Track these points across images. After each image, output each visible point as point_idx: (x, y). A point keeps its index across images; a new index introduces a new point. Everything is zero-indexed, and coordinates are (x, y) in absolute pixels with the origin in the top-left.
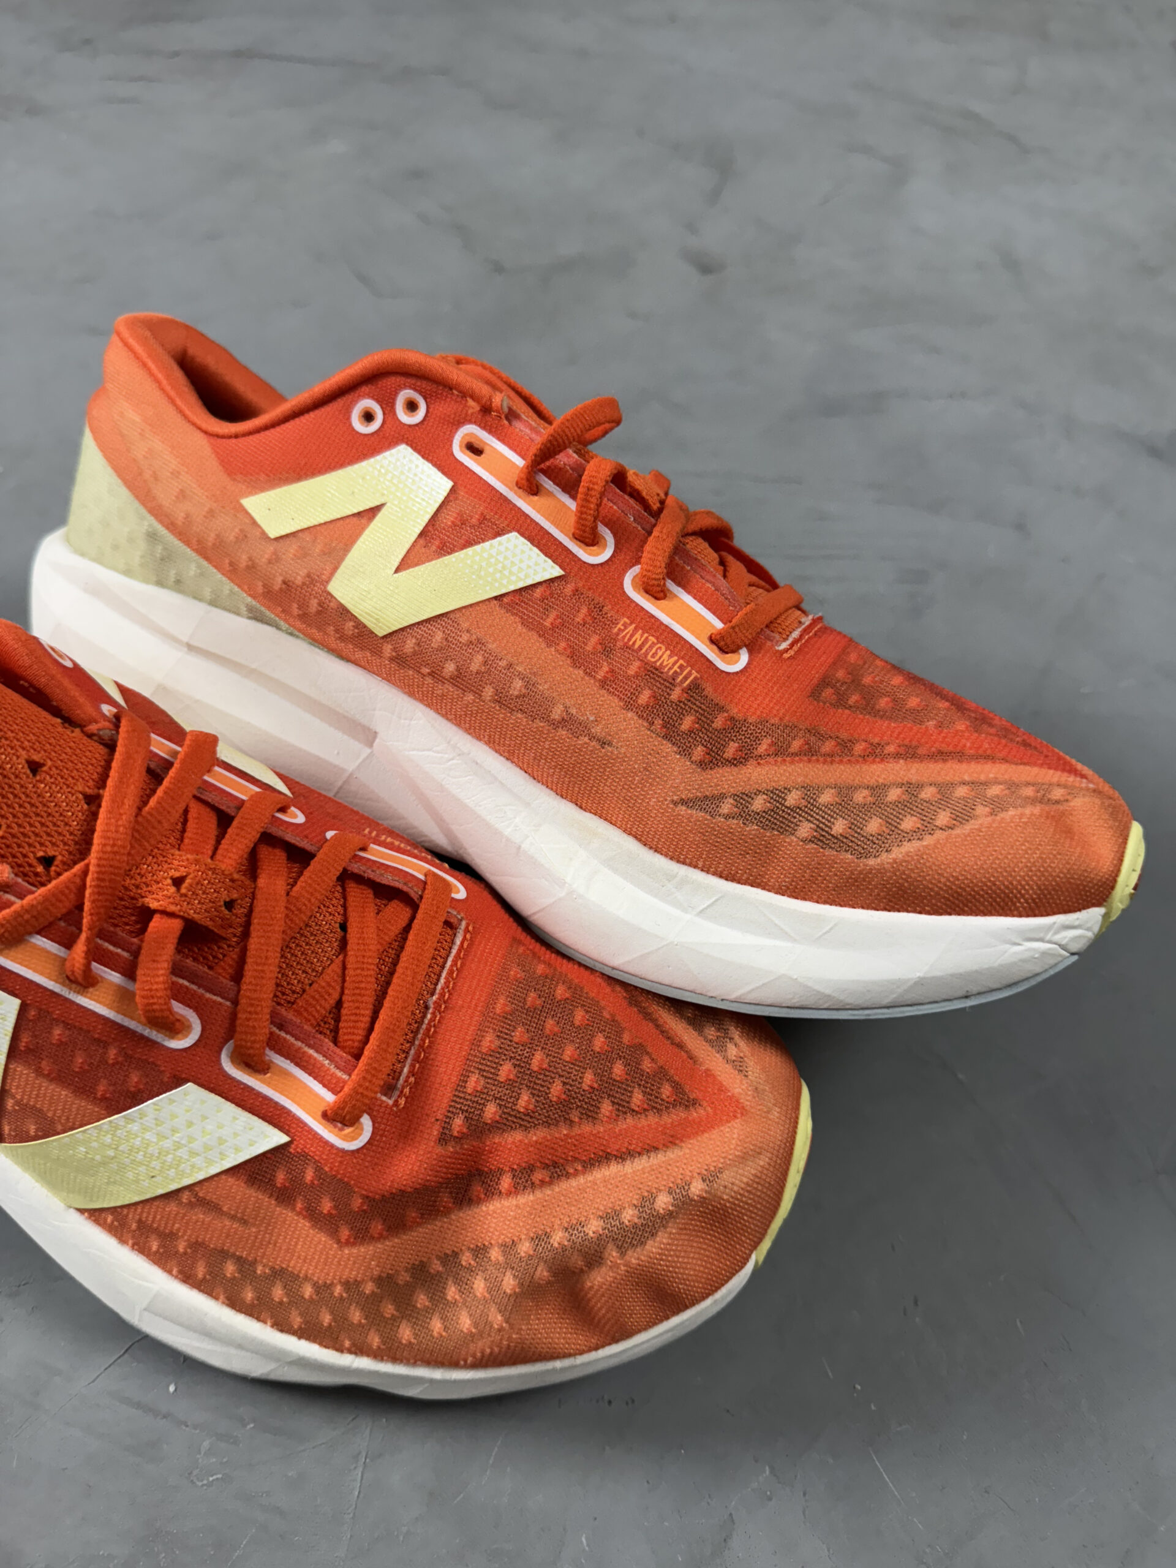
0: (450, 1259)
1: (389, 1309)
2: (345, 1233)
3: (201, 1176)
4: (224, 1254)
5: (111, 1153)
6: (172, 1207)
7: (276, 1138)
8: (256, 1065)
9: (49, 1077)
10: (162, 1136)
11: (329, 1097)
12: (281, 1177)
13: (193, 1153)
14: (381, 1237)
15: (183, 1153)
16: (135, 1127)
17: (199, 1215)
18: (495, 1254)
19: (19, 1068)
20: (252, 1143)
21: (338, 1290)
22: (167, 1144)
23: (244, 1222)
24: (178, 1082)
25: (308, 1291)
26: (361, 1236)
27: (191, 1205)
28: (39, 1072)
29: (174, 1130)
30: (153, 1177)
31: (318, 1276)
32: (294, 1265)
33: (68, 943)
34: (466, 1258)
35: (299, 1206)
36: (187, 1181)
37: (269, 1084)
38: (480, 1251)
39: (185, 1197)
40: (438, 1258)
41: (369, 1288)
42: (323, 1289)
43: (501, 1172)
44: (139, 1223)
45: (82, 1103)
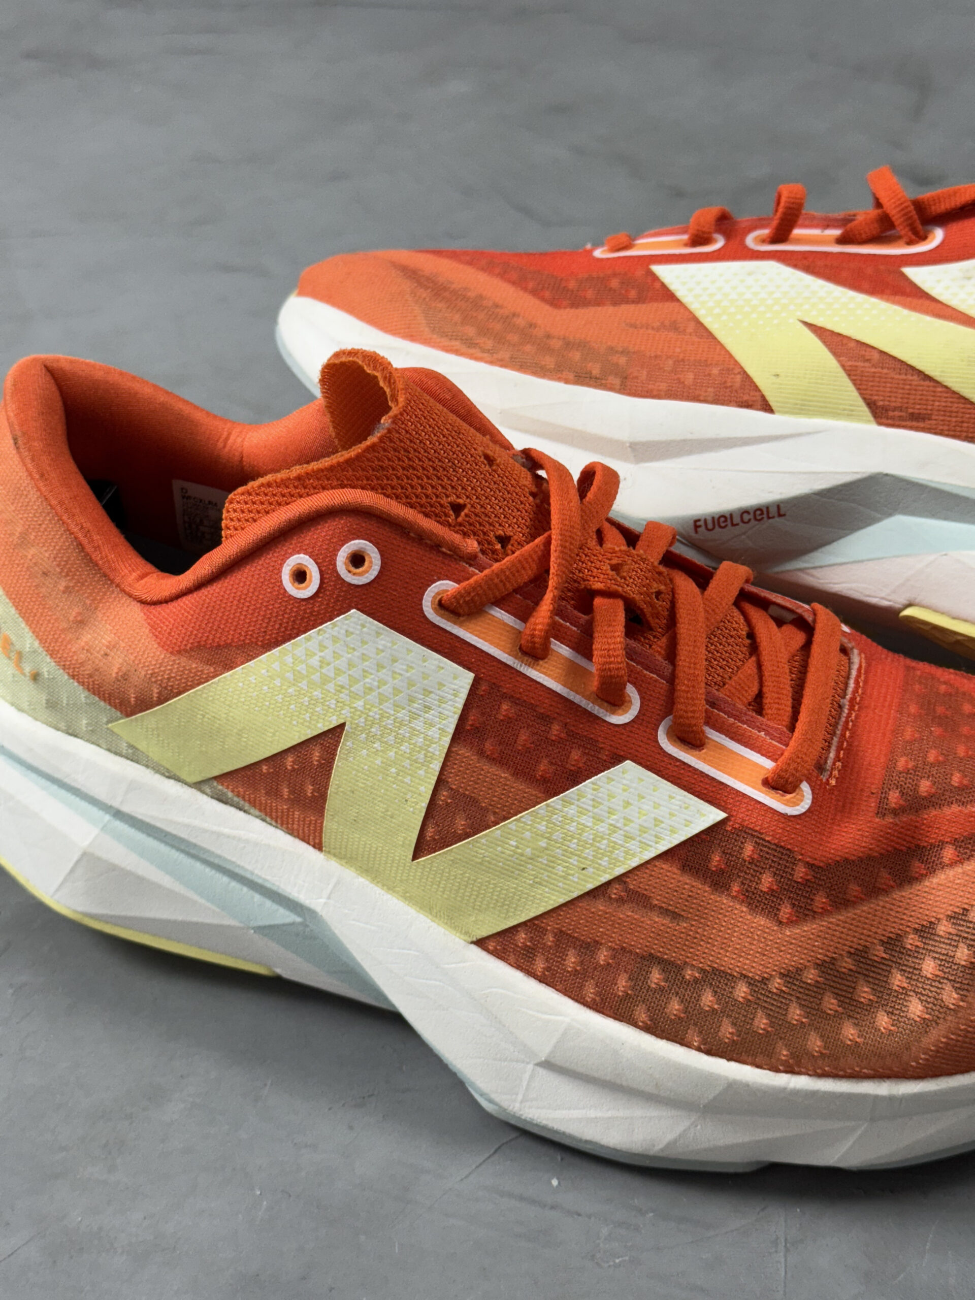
0: (893, 943)
1: (830, 1003)
2: (786, 910)
3: (634, 863)
4: (651, 959)
5: (543, 843)
6: (600, 906)
7: (713, 815)
8: (692, 741)
9: (492, 760)
10: (598, 819)
11: (768, 764)
12: (716, 859)
13: (628, 837)
14: (825, 912)
15: (618, 837)
16: (571, 810)
17: (627, 912)
18: (944, 928)
19: (463, 751)
20: (688, 823)
21: (777, 983)
22: (602, 828)
23: (676, 916)
24: (617, 760)
25: (742, 991)
26: (804, 913)
27: (621, 901)
28: (481, 753)
29: (611, 812)
30: (583, 869)
31: (756, 970)
32: (728, 962)
33: (524, 615)
34: (911, 940)
35: (735, 888)
36: (619, 871)
37: (704, 760)
38: (926, 931)
39: (614, 892)
40: (883, 943)
41: (811, 976)
42: (758, 984)
43: (942, 845)
44: (560, 934)
45: (520, 787)
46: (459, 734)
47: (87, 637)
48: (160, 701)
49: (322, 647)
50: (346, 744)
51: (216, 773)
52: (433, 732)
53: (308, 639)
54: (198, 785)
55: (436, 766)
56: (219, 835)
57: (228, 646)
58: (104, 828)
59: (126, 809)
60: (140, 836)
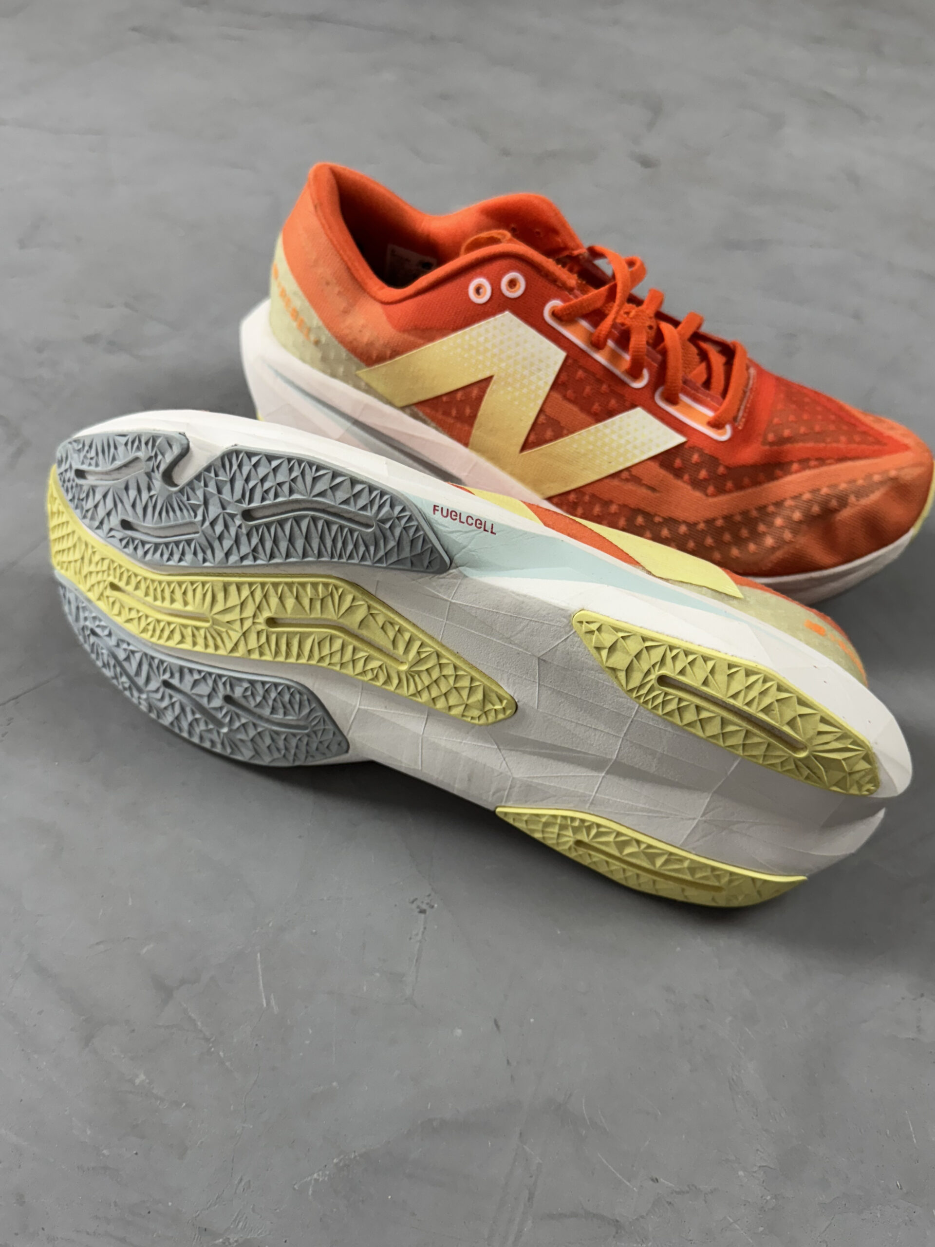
0: (762, 509)
1: (727, 537)
2: (711, 489)
3: (636, 461)
4: (638, 511)
5: (591, 447)
6: (616, 482)
7: (678, 439)
8: (672, 400)
9: (570, 400)
10: (620, 437)
11: (711, 414)
12: (678, 462)
13: (635, 447)
14: (730, 491)
15: (629, 447)
16: (607, 431)
17: (630, 486)
18: (789, 503)
19: (556, 395)
20: (666, 442)
21: (702, 526)
22: (622, 441)
23: (653, 489)
24: (633, 406)
25: (683, 529)
26: (721, 490)
27: (627, 480)
28: (565, 397)
29: (628, 433)
30: (610, 462)
31: (692, 519)
32: (679, 514)
33: (595, 324)
34: (771, 509)
35: (686, 477)
36: (628, 464)
37: (677, 410)
38: (779, 504)
39: (625, 475)
40: (756, 509)
41: (720, 523)
42: (691, 526)
43: (791, 462)
44: (593, 496)
45: (582, 416)
46: (555, 386)
47: (349, 320)
48: (392, 357)
49: (487, 331)
50: (492, 387)
51: (415, 400)
52: (541, 383)
53: (480, 327)
54: (403, 409)
55: (540, 402)
56: (413, 436)
57: (431, 328)
58: (347, 430)
59: (362, 419)
60: (366, 436)
